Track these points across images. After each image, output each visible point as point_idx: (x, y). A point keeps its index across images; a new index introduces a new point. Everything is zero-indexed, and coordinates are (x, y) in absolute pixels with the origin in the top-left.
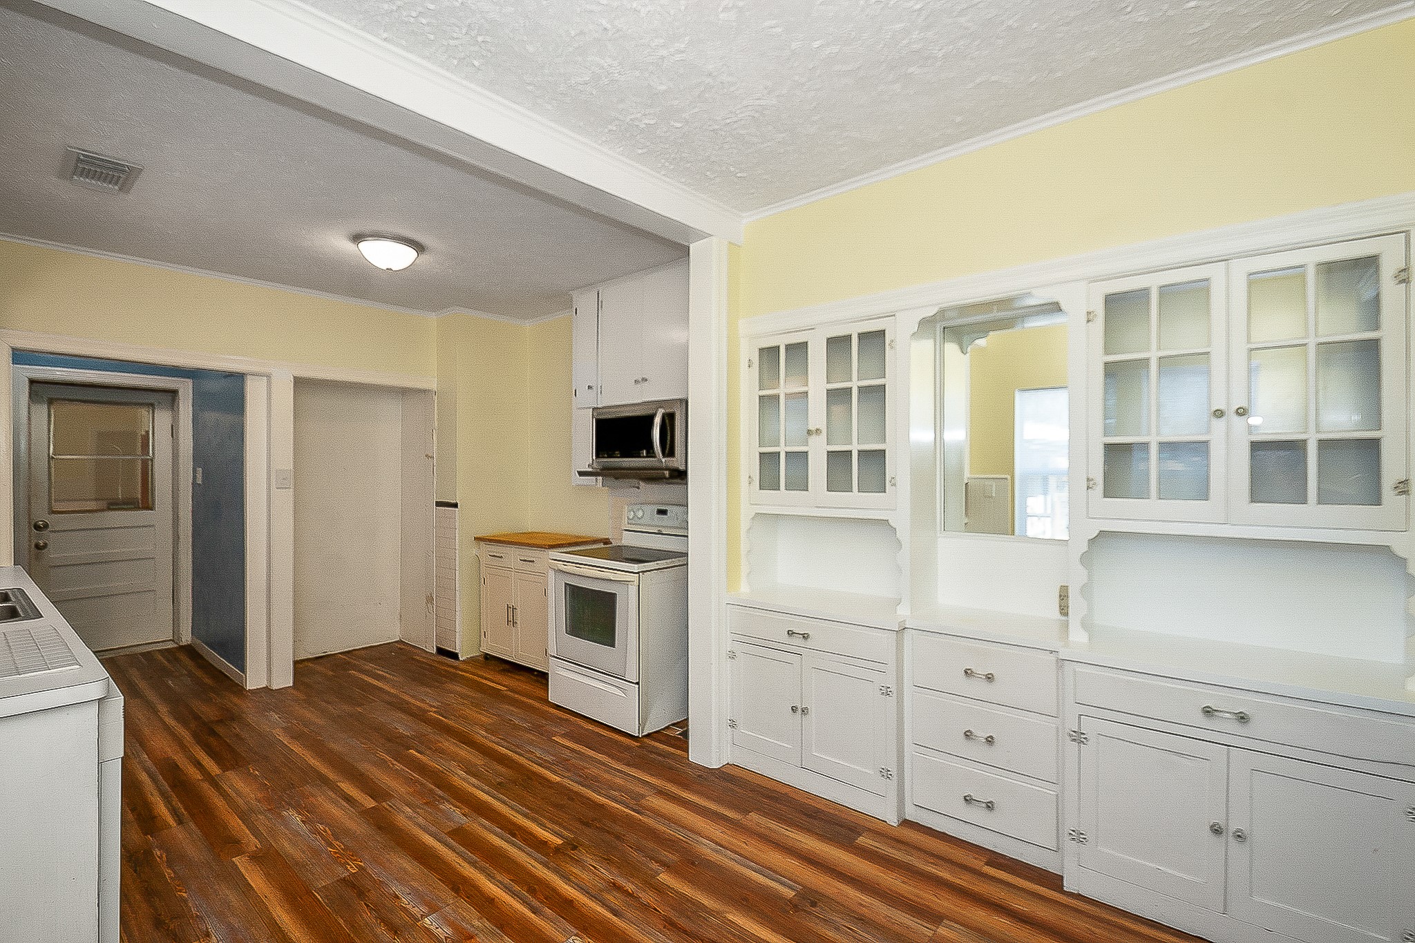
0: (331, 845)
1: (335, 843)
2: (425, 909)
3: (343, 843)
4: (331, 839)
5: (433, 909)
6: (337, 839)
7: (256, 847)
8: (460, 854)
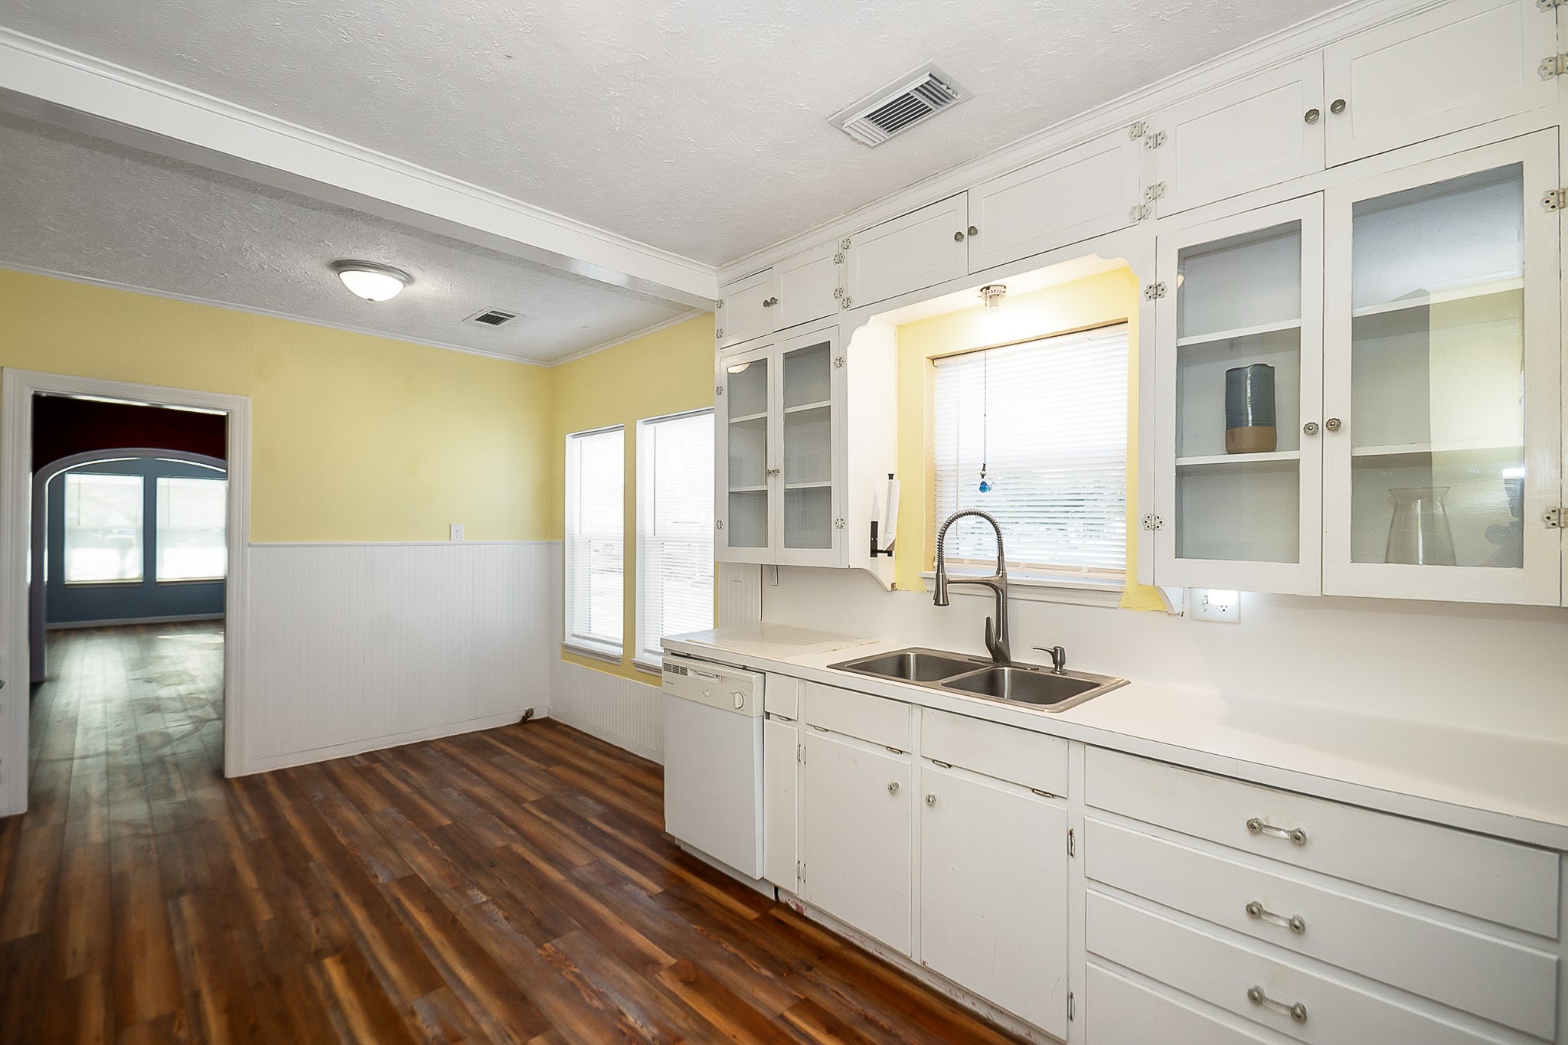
0: (578, 977)
1: (571, 978)
2: (485, 908)
3: (564, 978)
4: (579, 984)
5: (478, 907)
6: (572, 983)
7: (660, 976)
8: (439, 956)
